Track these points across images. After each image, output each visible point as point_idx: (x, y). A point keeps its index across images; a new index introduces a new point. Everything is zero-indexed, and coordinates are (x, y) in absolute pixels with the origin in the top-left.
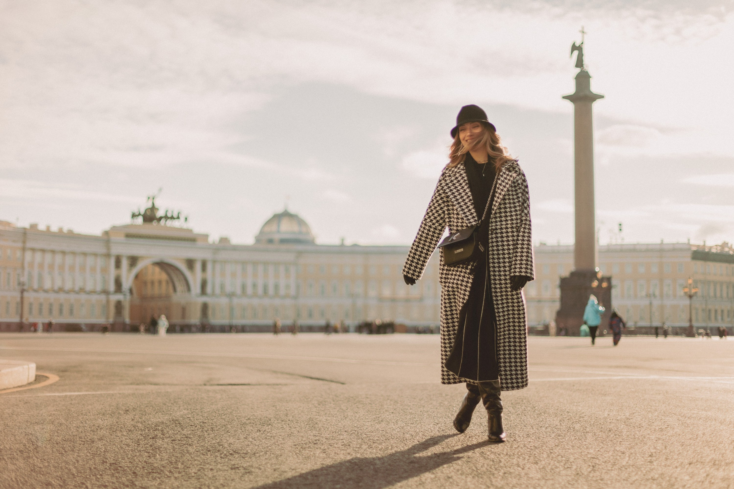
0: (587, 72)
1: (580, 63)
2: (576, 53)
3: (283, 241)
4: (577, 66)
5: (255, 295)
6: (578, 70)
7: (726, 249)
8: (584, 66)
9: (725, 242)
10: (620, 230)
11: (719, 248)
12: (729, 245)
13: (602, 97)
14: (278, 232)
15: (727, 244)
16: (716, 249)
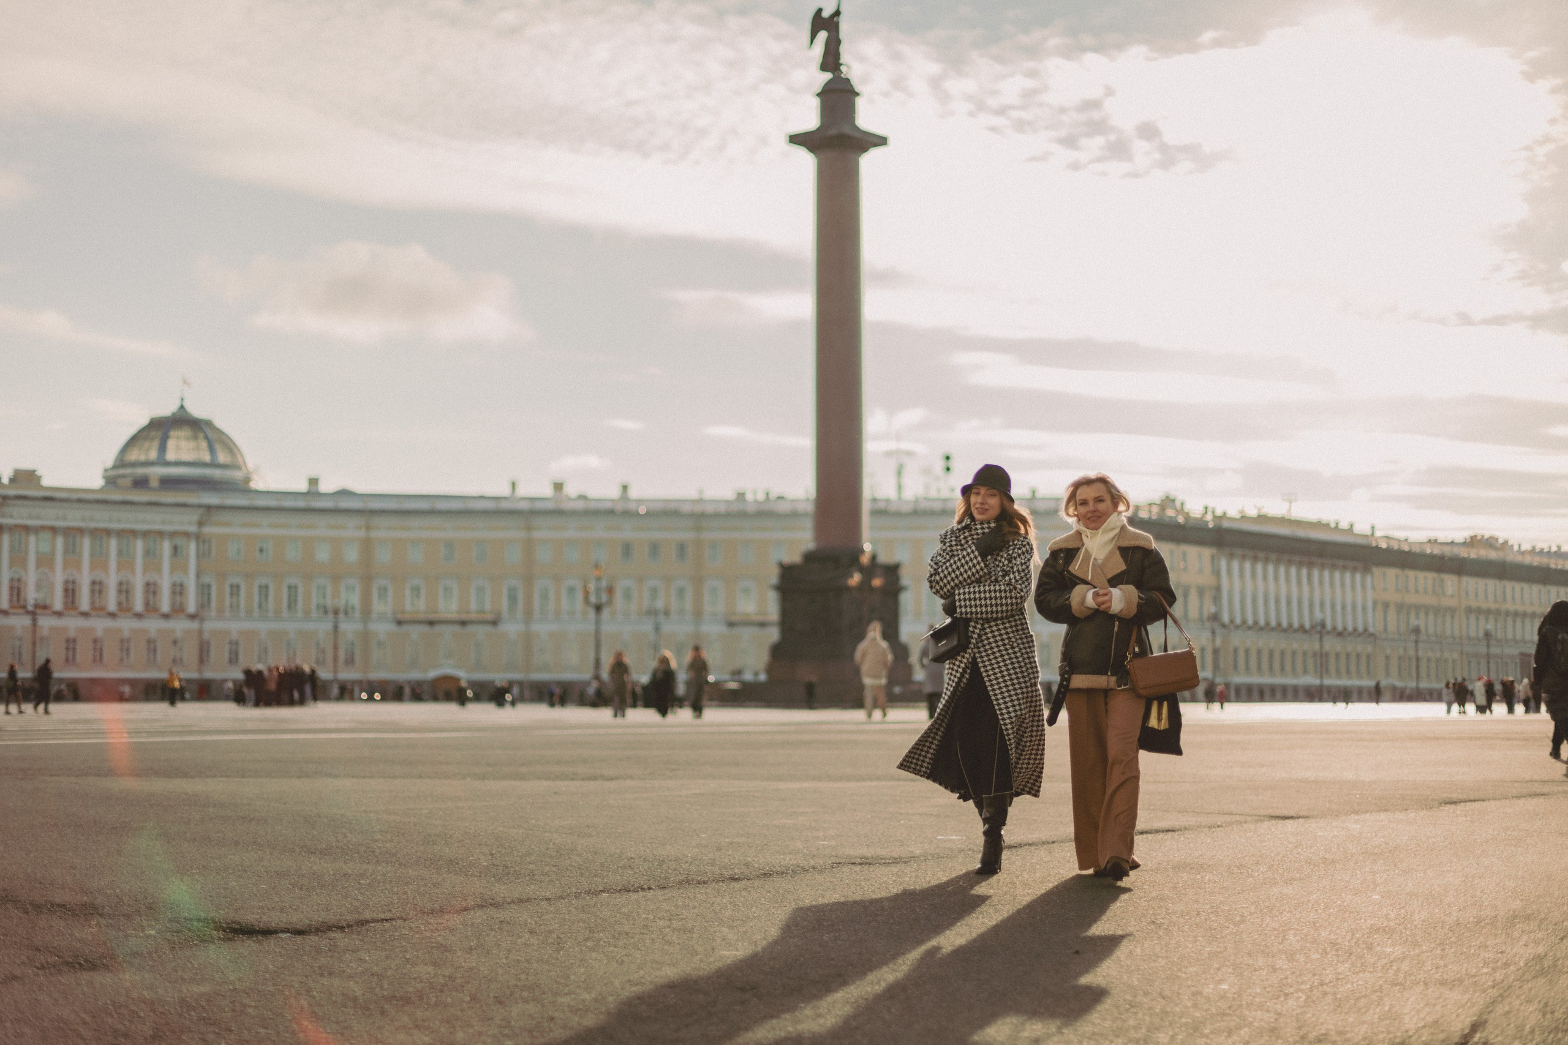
0: (848, 80)
1: (831, 61)
2: (823, 35)
3: (168, 483)
4: (824, 67)
5: (98, 609)
6: (828, 76)
7: (1170, 513)
8: (843, 68)
9: (1167, 497)
10: (948, 469)
11: (1155, 510)
12: (1178, 504)
13: (881, 141)
14: (162, 462)
15: (1174, 501)
16: (1150, 512)
